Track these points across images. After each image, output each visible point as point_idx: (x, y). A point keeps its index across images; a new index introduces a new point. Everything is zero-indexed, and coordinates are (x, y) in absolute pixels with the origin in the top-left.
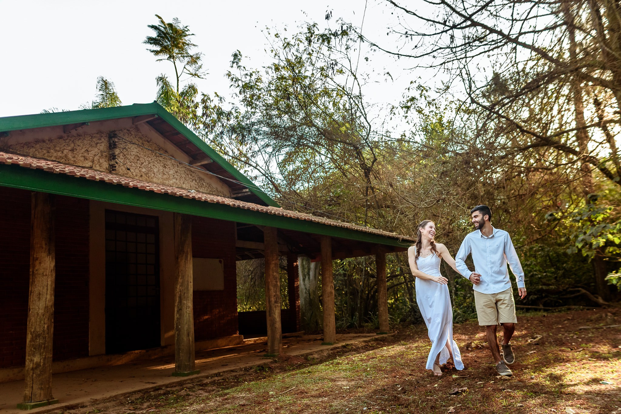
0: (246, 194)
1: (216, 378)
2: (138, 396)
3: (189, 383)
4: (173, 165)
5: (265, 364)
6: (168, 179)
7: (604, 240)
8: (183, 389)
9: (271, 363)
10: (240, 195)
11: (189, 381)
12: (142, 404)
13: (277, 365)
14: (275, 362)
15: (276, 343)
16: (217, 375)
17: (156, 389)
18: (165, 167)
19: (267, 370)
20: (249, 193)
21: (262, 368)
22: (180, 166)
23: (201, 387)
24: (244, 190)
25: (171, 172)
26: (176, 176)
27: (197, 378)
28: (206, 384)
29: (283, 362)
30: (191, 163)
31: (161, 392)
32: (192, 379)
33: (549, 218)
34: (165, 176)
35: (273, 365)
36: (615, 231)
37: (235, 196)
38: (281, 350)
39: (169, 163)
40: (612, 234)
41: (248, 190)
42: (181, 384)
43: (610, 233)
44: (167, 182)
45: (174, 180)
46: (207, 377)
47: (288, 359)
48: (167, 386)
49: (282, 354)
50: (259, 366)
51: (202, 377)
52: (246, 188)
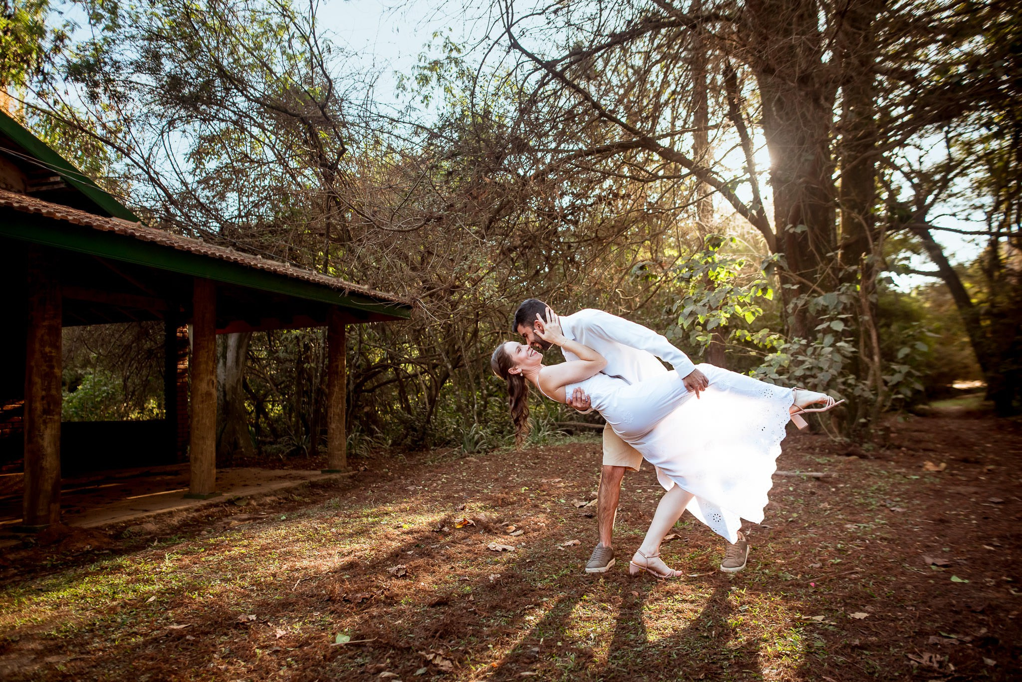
0: (56, 187)
7: (728, 316)
10: (44, 188)
20: (63, 186)
24: (52, 179)
33: (639, 272)
36: (747, 300)
40: (743, 305)
41: (59, 179)
43: (739, 304)
52: (56, 175)
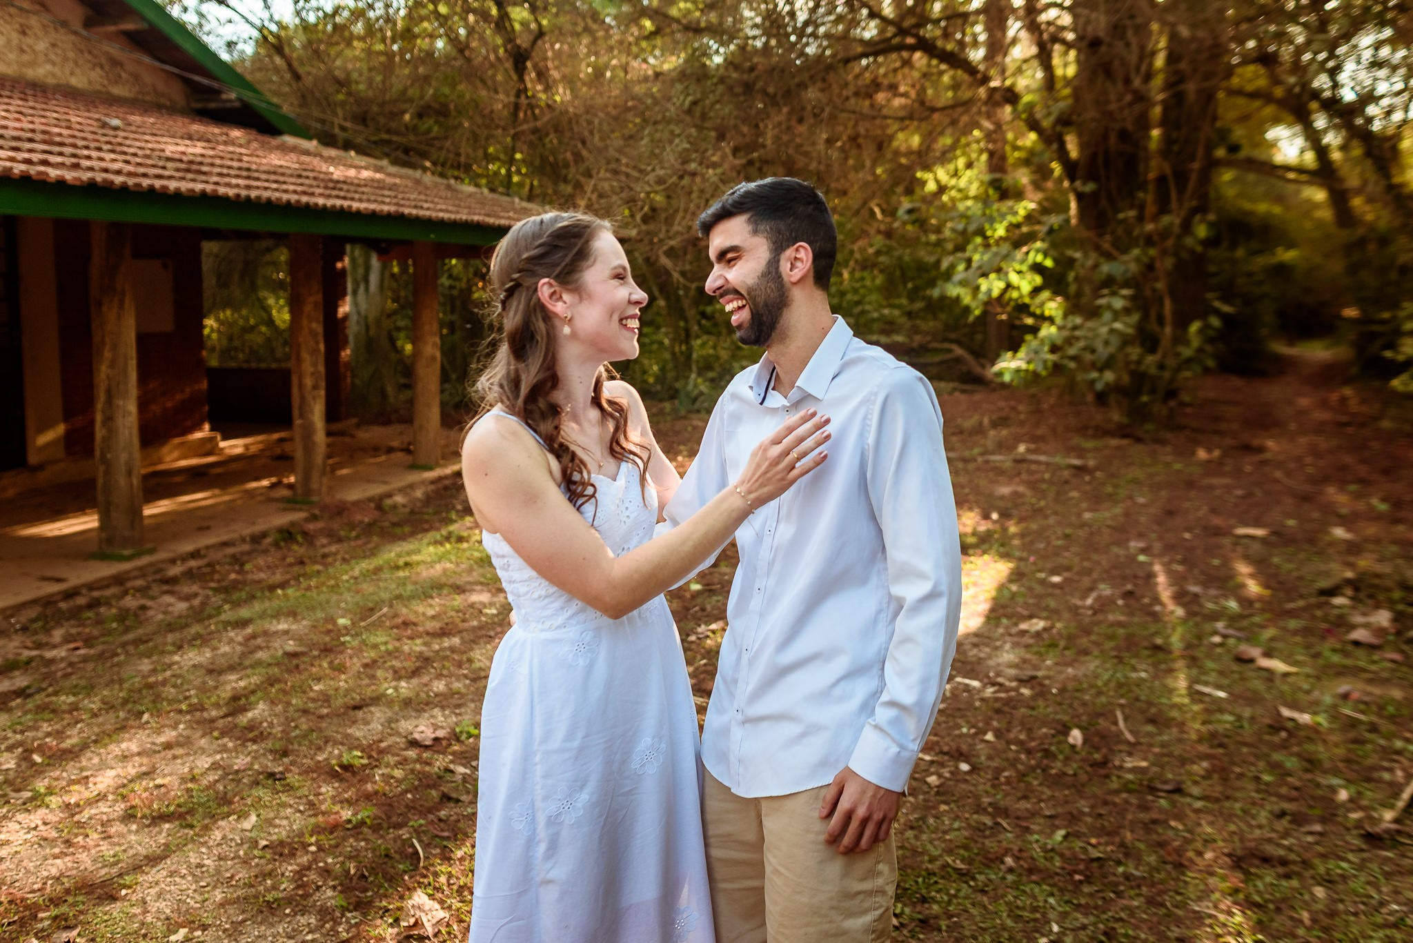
1: (193, 563)
2: (33, 613)
3: (136, 578)
4: (44, 27)
5: (293, 524)
6: (32, 64)
8: (126, 593)
9: (307, 520)
11: (136, 573)
12: (47, 631)
13: (320, 525)
14: (314, 518)
15: (315, 475)
16: (195, 555)
17: (70, 595)
18: (24, 33)
19: (300, 539)
21: (287, 535)
22: (62, 31)
23: (166, 588)
25: (41, 46)
26: (53, 57)
27: (152, 564)
28: (174, 581)
29: (331, 518)
30: (88, 24)
31: (81, 601)
32: (140, 569)
34: (25, 58)
35: (311, 527)
37: (199, 105)
38: (324, 489)
39: (34, 21)
41: (233, 97)
42: (119, 580)
44: (31, 73)
45: (48, 67)
46: (173, 561)
47: (341, 510)
48: (91, 587)
49: (328, 500)
50: (281, 530)
51: (163, 561)
52: (231, 92)
